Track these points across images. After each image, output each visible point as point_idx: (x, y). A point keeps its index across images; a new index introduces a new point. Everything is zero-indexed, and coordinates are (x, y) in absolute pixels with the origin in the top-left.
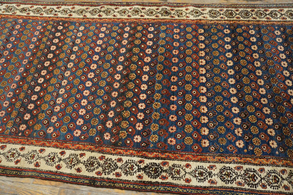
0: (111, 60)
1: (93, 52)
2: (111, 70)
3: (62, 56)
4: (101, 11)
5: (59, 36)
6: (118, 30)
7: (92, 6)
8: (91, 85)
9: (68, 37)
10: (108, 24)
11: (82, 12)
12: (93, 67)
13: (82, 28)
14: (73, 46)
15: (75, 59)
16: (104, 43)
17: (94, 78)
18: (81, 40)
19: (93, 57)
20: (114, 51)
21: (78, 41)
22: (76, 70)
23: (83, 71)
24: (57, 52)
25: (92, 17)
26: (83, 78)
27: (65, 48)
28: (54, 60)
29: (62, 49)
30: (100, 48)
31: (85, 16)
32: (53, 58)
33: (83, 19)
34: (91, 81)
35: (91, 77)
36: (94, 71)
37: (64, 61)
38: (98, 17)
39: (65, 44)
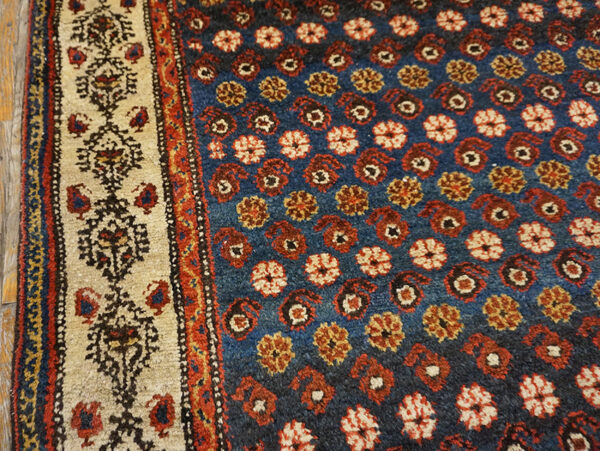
0: (423, 63)
1: (416, 154)
2: (474, 49)
3: (503, 314)
4: (113, 199)
5: (373, 410)
6: (243, 80)
7: (55, 281)
8: (583, 105)
9: (357, 341)
10: (207, 138)
11: (126, 334)
12: (491, 124)
13: (269, 279)
14: (418, 275)
15: (493, 229)
16: (340, 119)
17: (546, 103)
18: (356, 248)
19: (446, 144)
20: (376, 64)
21: (373, 260)
22: (547, 196)
23: (535, 161)
24: (493, 359)
25: (160, 246)
26: (570, 146)
27: (444, 323)
28: (555, 351)
29: (464, 338)
30: (381, 129)
31: (157, 300)
32: (541, 367)
33: (184, 301)
34: (567, 108)
35: (547, 114)
36: (512, 114)
37: (534, 284)
38: (160, 208)
39: (417, 336)
